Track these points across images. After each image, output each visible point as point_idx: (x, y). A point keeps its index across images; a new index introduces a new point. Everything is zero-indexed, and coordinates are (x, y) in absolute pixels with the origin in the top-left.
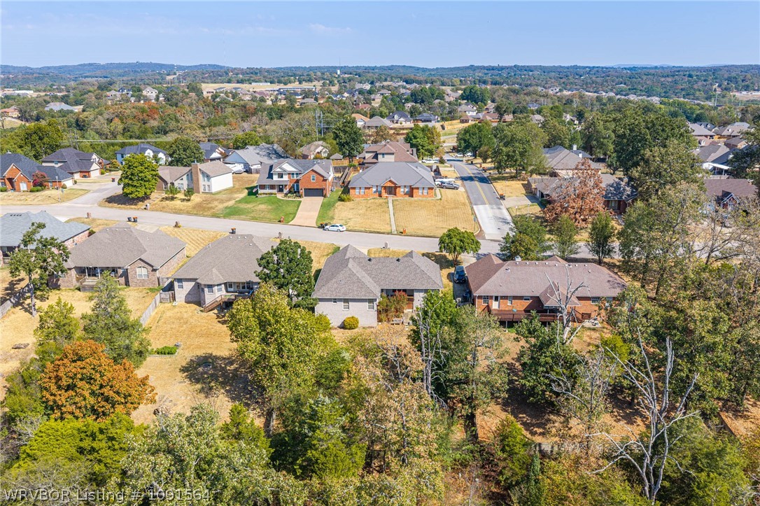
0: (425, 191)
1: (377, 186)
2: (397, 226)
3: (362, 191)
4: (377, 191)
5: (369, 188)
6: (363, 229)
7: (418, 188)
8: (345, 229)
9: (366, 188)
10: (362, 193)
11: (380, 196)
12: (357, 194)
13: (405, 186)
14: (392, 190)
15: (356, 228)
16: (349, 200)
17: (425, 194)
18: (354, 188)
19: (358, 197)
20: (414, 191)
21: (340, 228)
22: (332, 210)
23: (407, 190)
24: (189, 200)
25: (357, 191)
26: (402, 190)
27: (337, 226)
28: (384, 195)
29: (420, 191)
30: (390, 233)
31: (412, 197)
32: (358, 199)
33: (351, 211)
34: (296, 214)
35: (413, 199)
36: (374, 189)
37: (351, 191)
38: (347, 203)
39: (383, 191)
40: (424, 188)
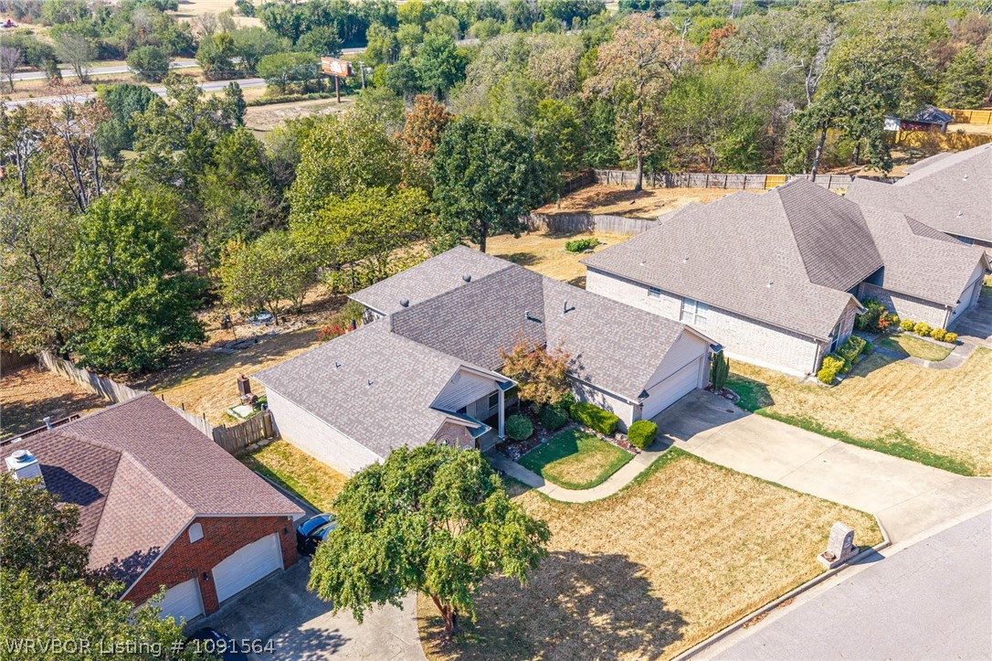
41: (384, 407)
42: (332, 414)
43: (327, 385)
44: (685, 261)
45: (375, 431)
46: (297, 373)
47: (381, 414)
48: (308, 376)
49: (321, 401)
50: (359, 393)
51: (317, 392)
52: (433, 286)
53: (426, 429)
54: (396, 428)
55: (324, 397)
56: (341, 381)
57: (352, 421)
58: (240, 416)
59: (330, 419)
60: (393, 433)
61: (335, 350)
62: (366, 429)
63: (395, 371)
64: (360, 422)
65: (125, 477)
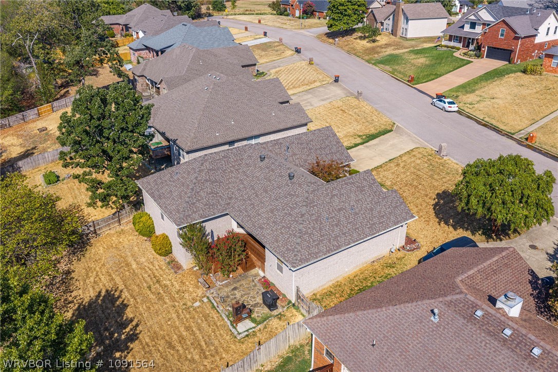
22: (489, 82)
24: (374, 41)
34: (441, 76)
41: (372, 210)
42: (360, 234)
43: (337, 229)
44: (233, 123)
45: (384, 220)
46: (314, 241)
47: (375, 213)
48: (321, 236)
49: (346, 236)
50: (355, 216)
51: (338, 236)
52: (222, 182)
53: (396, 199)
54: (388, 210)
55: (344, 234)
56: (339, 221)
57: (371, 227)
58: (254, 328)
59: (362, 237)
60: (390, 213)
61: (313, 214)
62: (380, 223)
63: (351, 195)
64: (374, 224)
65: (478, 281)
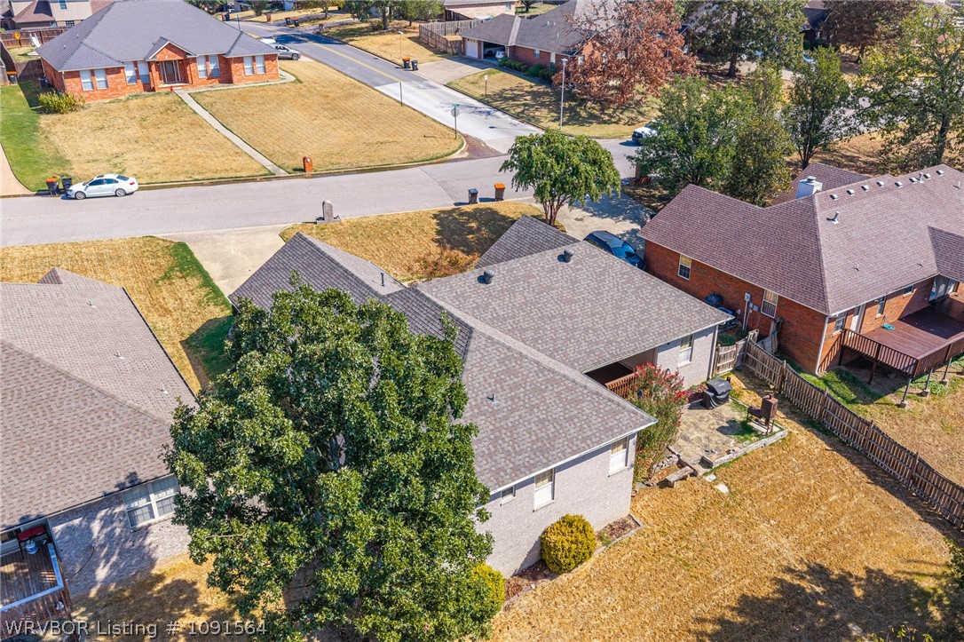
0: (259, 65)
1: (135, 64)
2: (268, 156)
3: (100, 79)
4: (137, 76)
5: (117, 71)
6: (182, 178)
7: (240, 60)
8: (136, 187)
9: (108, 71)
10: (101, 86)
11: (149, 88)
12: (88, 88)
13: (207, 58)
14: (177, 69)
15: (161, 178)
16: (73, 107)
17: (260, 71)
18: (75, 74)
19: (92, 96)
20: (234, 66)
21: (122, 184)
23: (212, 66)
25: (86, 80)
26: (201, 67)
27: (110, 181)
28: (161, 86)
29: (248, 66)
30: (269, 177)
31: (230, 81)
32: (93, 103)
33: (98, 133)
35: (231, 86)
36: (129, 73)
37: (68, 83)
38: (70, 116)
39: (155, 74)
40: (254, 58)
